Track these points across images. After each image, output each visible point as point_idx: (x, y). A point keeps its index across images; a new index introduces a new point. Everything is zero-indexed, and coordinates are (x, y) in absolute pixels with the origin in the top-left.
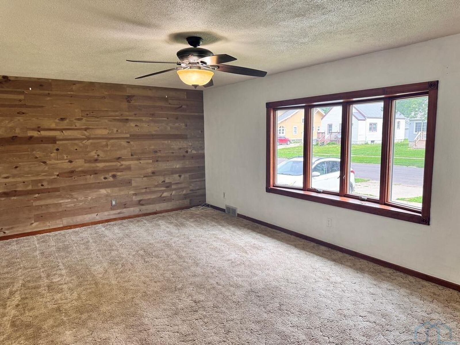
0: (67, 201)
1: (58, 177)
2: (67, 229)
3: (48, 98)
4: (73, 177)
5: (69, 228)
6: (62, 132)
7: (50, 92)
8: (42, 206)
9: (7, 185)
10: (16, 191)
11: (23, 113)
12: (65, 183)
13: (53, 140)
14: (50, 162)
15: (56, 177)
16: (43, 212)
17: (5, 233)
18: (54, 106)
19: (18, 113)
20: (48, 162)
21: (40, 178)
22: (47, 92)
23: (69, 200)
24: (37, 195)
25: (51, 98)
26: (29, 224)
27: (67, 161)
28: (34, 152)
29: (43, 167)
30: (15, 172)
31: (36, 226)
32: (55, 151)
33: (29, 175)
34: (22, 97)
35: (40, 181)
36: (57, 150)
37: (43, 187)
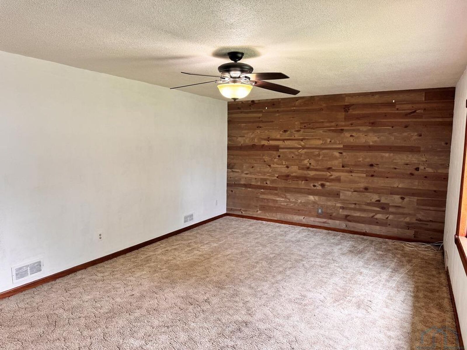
0: (281, 199)
1: (278, 179)
2: (279, 223)
3: (277, 115)
4: (288, 180)
5: (281, 222)
6: (284, 141)
7: (279, 109)
8: (265, 199)
9: (247, 179)
10: (251, 184)
11: (260, 127)
12: (281, 184)
13: (277, 148)
14: (274, 166)
15: (276, 178)
16: (265, 204)
17: (242, 213)
18: (281, 120)
19: (257, 127)
20: (272, 166)
21: (265, 177)
22: (277, 109)
23: (283, 199)
24: (262, 190)
25: (279, 114)
26: (256, 211)
27: (285, 166)
28: (264, 157)
29: (268, 169)
30: (251, 170)
31: (259, 213)
32: (277, 157)
33: (260, 174)
34: (260, 115)
35: (266, 180)
36: (279, 156)
37: (266, 185)
